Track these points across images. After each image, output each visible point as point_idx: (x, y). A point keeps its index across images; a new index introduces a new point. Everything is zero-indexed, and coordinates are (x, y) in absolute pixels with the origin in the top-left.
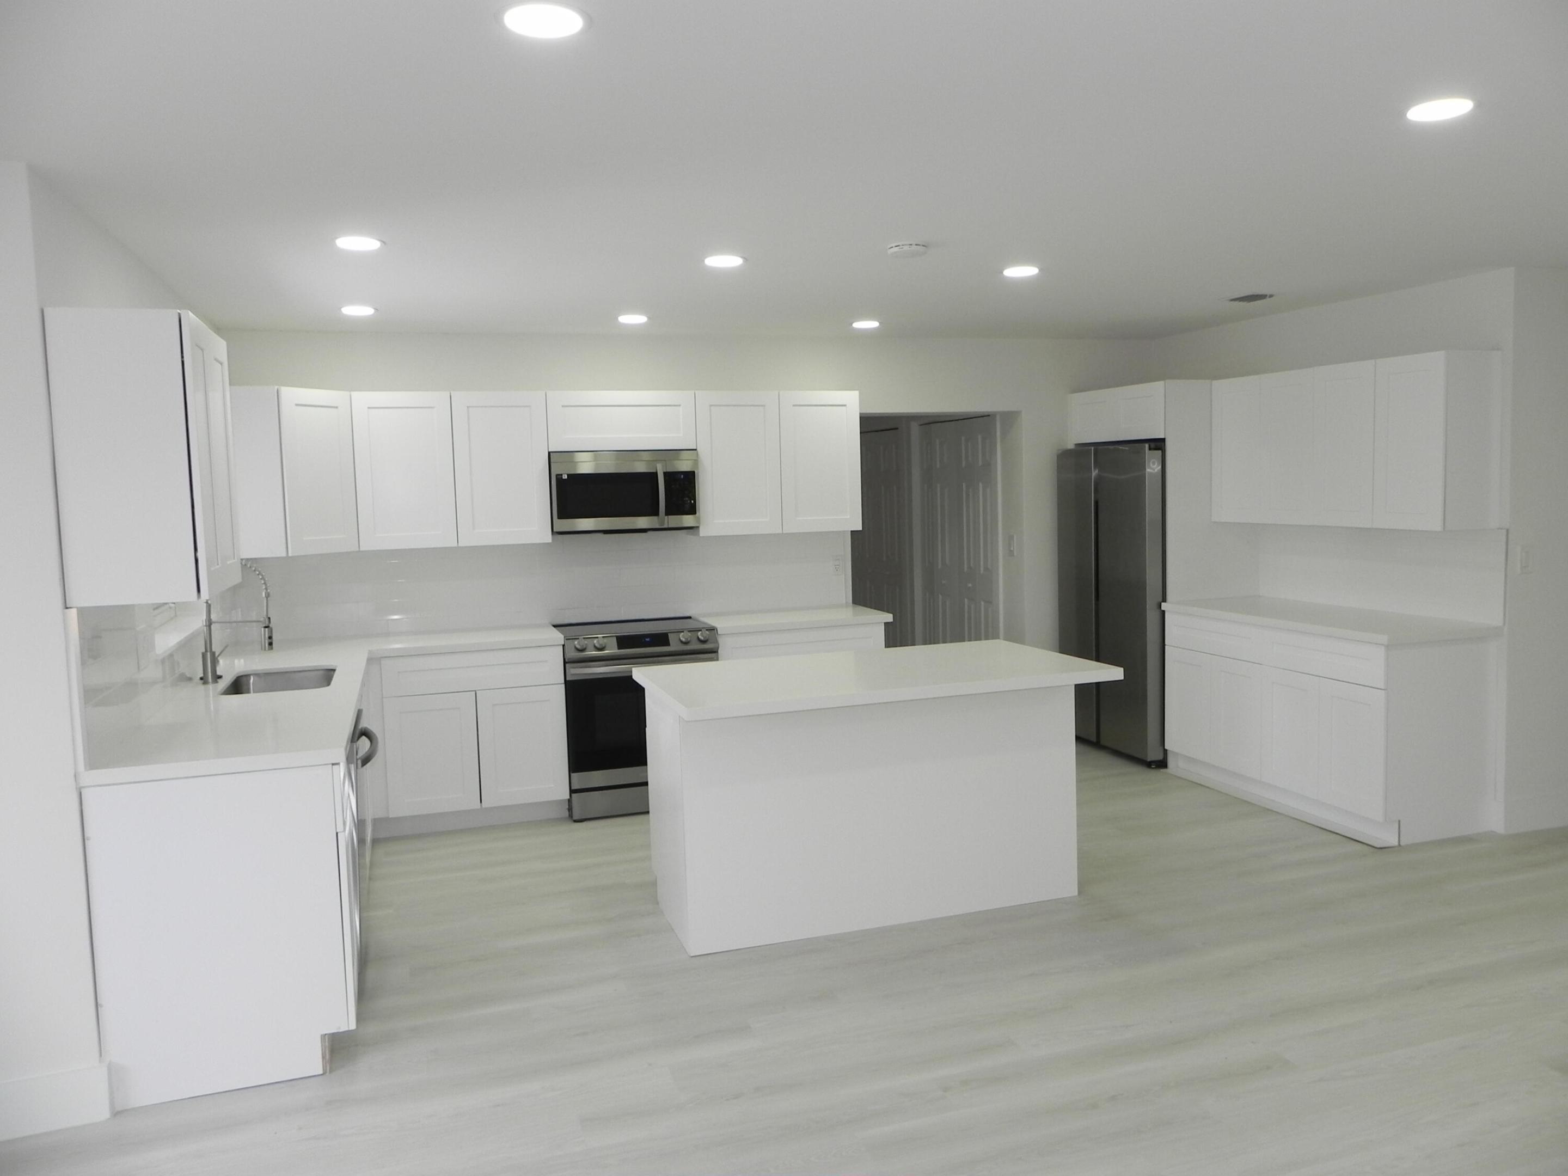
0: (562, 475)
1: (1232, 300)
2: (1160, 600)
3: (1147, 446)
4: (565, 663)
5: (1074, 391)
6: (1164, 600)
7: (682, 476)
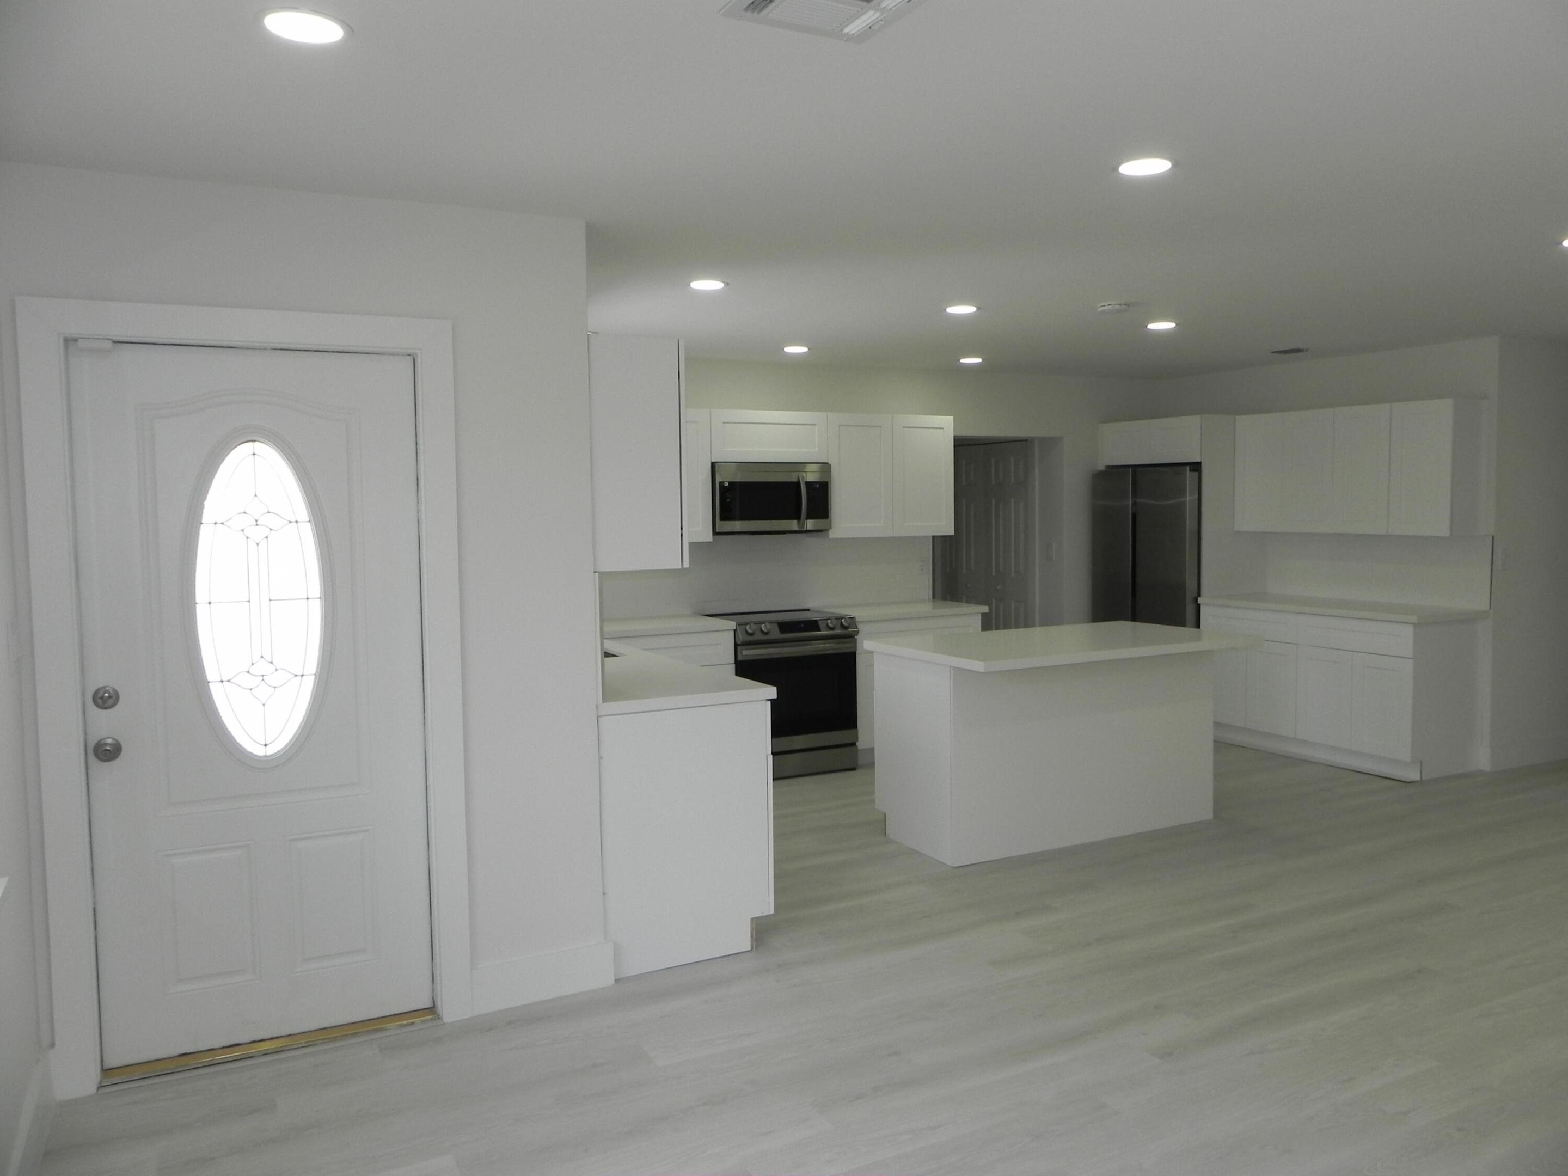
0: (724, 482)
1: (1273, 352)
2: (1196, 595)
3: (1188, 468)
4: (736, 645)
5: (1105, 422)
6: (1199, 595)
7: (818, 486)
